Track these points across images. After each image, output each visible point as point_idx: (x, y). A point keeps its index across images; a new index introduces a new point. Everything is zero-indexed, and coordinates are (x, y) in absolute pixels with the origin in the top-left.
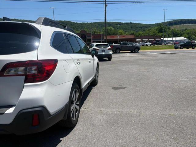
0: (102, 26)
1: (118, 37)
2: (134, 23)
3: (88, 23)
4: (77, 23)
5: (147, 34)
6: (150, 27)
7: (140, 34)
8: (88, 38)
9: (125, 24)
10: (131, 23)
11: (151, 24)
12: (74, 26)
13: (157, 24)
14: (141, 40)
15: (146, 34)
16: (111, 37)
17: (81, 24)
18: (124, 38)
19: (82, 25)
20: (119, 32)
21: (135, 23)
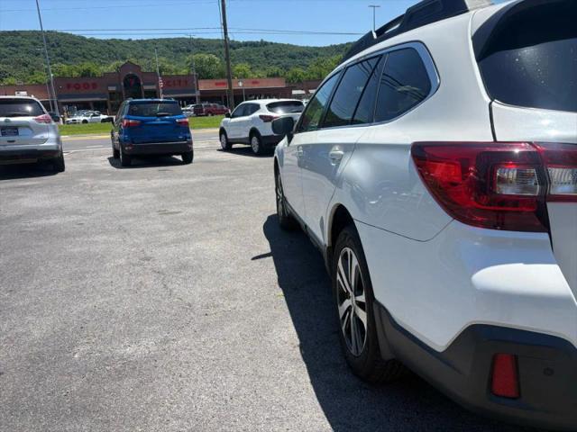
0: (177, 52)
1: (240, 84)
2: (272, 43)
3: (130, 40)
4: (92, 41)
5: (315, 76)
6: (317, 55)
7: (295, 75)
8: (146, 87)
9: (246, 44)
10: (264, 44)
11: (319, 46)
12: (83, 51)
13: (335, 46)
14: (303, 92)
15: (312, 76)
16: (217, 84)
17: (107, 42)
18: (256, 87)
19: (111, 47)
20: (237, 68)
21: (276, 44)
